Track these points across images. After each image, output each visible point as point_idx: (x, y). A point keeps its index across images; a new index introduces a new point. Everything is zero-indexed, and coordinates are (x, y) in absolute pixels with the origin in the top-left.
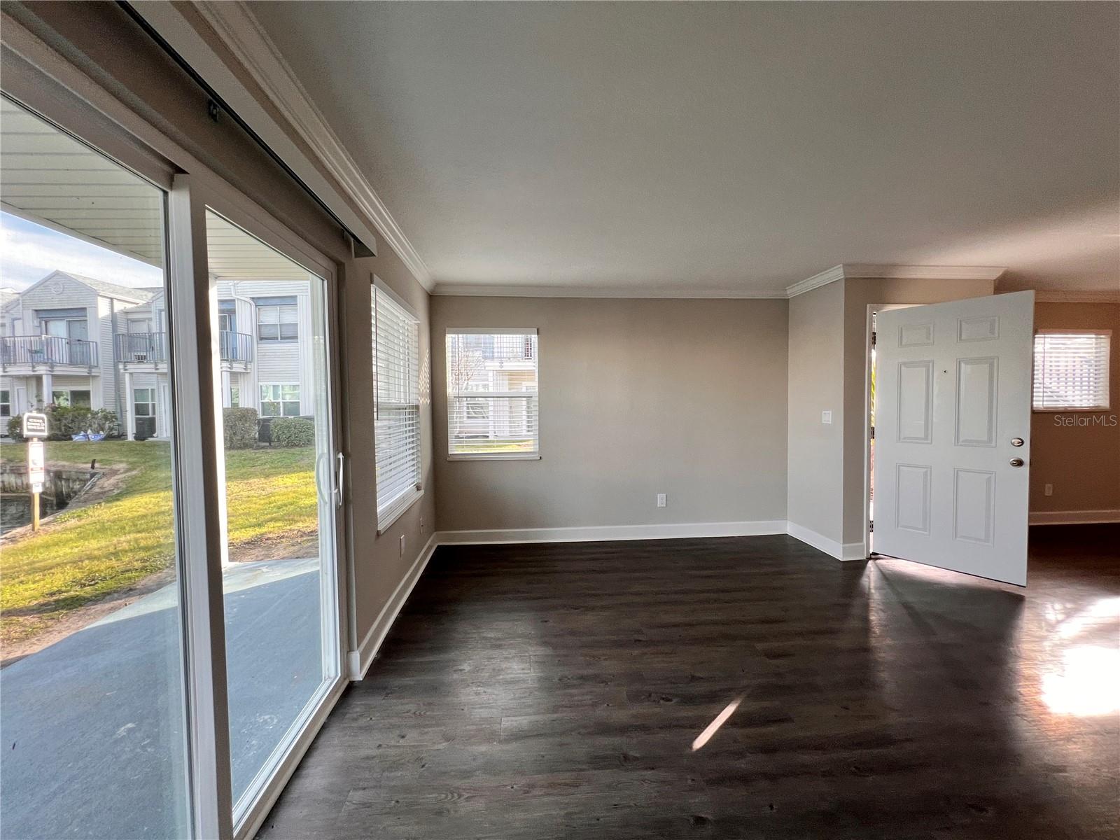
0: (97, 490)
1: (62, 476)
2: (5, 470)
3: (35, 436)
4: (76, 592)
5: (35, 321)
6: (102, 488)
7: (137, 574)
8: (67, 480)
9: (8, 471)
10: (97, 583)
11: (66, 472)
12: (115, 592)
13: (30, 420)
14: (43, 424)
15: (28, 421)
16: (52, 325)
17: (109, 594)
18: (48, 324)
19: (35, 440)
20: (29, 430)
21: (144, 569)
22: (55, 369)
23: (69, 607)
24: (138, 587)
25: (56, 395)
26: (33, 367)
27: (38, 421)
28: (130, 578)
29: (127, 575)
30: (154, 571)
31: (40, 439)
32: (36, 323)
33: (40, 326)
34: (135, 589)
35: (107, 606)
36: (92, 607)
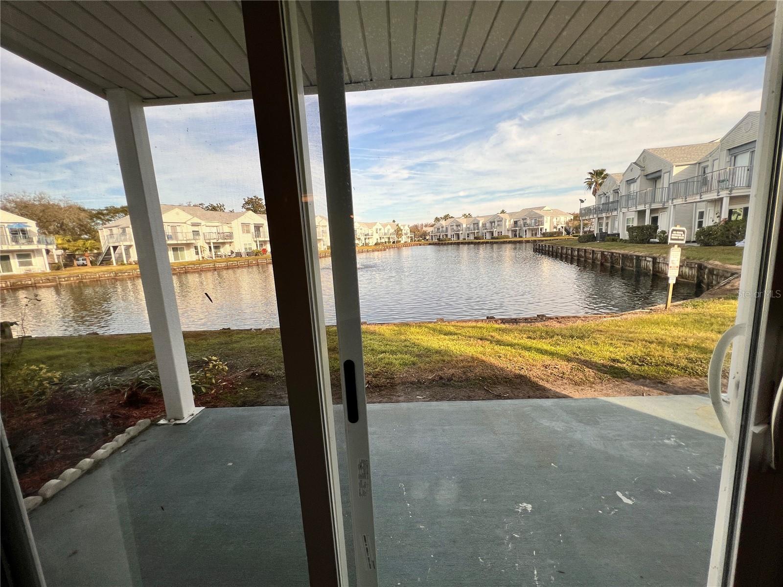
0: (728, 287)
1: (713, 272)
2: (684, 264)
3: (676, 244)
4: (628, 366)
5: (728, 158)
6: (732, 286)
7: (676, 371)
8: (717, 275)
9: (685, 265)
10: (643, 365)
11: (716, 269)
12: (650, 378)
13: (674, 232)
14: (683, 235)
15: (672, 233)
16: (739, 158)
17: (644, 378)
18: (736, 159)
19: (676, 246)
20: (671, 239)
21: (685, 369)
22: (733, 191)
23: (614, 375)
24: (668, 383)
25: (731, 212)
26: (718, 193)
27: (680, 233)
28: (668, 372)
29: (669, 368)
30: (692, 374)
31: (679, 245)
32: (728, 159)
33: (731, 161)
34: (664, 384)
35: (635, 387)
36: (627, 383)
